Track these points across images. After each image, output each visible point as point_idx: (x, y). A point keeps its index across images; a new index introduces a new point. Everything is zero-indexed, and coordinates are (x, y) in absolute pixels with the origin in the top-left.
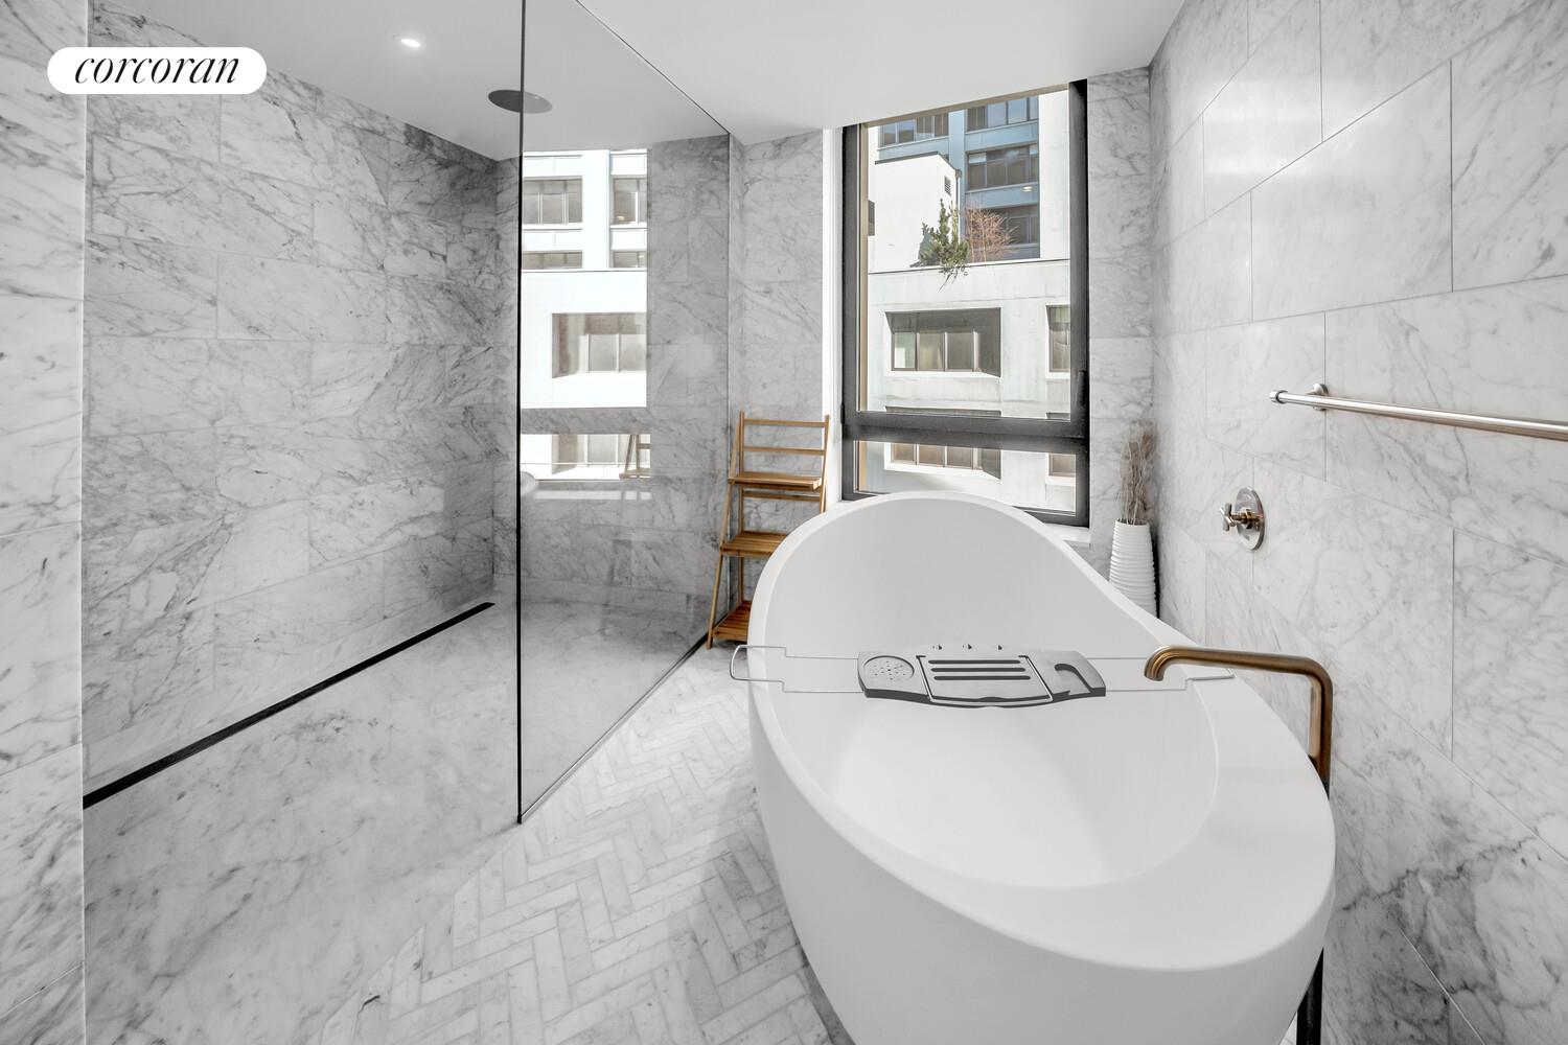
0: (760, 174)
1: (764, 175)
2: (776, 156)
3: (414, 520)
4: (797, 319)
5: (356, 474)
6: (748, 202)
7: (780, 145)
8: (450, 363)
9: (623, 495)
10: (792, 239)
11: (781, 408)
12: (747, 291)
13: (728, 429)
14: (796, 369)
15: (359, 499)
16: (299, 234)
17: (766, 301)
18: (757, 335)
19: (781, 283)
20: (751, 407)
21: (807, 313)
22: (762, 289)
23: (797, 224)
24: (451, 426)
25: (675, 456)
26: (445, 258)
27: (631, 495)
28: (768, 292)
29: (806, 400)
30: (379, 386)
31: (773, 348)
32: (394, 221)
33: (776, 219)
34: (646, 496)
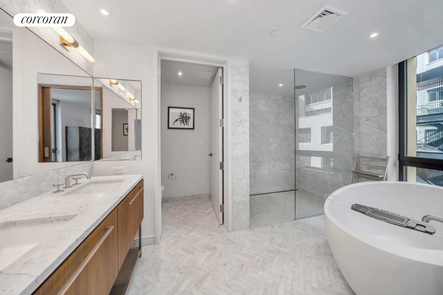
0: (365, 86)
1: (366, 86)
2: (370, 80)
3: (284, 169)
4: (378, 127)
5: (275, 160)
6: (361, 95)
7: (371, 76)
8: (290, 140)
9: (325, 172)
10: (376, 103)
11: (372, 153)
12: (361, 120)
13: (354, 158)
14: (378, 142)
15: (276, 164)
16: (267, 119)
17: (368, 122)
18: (365, 132)
19: (372, 117)
20: (363, 153)
21: (381, 125)
22: (366, 119)
23: (377, 99)
24: (291, 153)
25: (339, 164)
26: (289, 120)
27: (327, 172)
28: (368, 120)
29: (381, 152)
30: (279, 144)
31: (370, 136)
32: (280, 115)
33: (370, 98)
34: (331, 173)
